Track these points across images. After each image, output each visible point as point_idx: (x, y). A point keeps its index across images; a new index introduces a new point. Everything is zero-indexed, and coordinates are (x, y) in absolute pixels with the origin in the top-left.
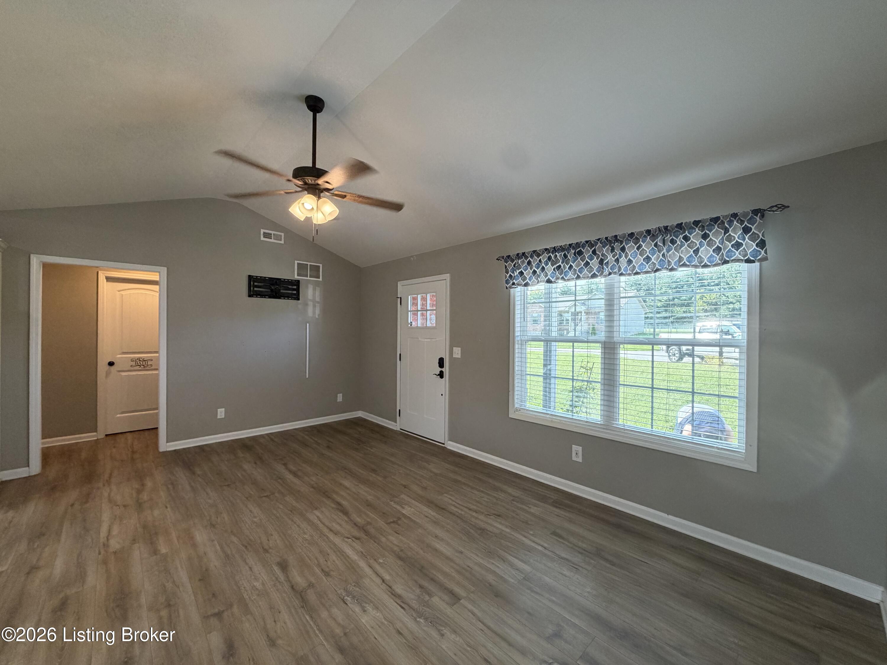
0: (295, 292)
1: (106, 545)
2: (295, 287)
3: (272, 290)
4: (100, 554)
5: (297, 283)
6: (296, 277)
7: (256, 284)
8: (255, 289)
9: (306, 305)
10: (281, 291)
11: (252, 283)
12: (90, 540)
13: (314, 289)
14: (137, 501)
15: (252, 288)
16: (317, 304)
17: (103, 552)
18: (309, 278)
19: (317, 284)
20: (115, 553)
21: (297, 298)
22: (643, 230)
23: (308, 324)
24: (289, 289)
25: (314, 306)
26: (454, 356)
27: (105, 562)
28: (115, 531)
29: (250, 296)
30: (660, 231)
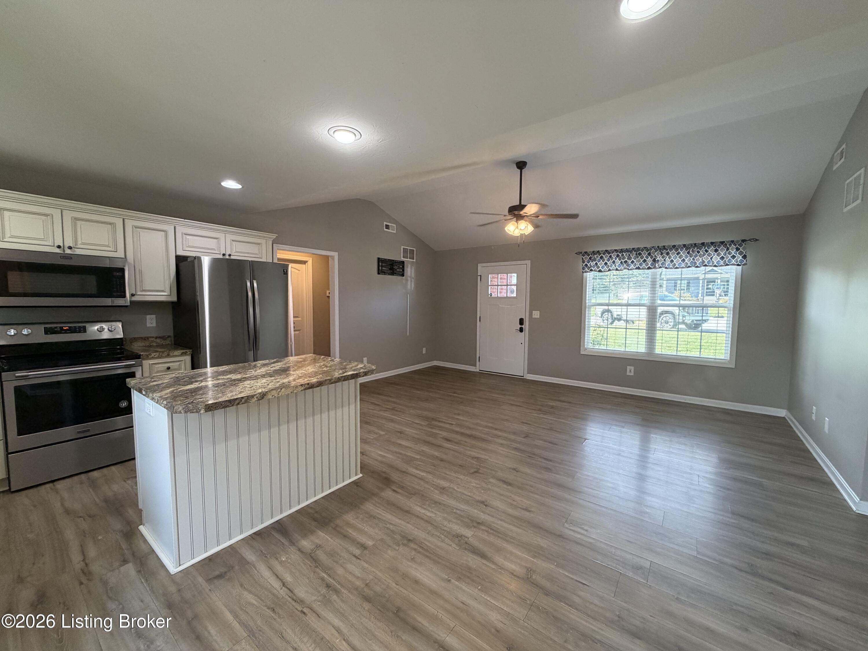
0: (403, 270)
2: (402, 267)
5: (403, 263)
6: (403, 259)
7: (383, 264)
8: (382, 268)
9: (407, 280)
10: (395, 270)
13: (411, 269)
15: (378, 267)
16: (413, 280)
18: (409, 260)
19: (413, 264)
21: (404, 275)
22: (681, 244)
23: (408, 295)
26: (533, 317)
29: (379, 273)
30: (691, 245)
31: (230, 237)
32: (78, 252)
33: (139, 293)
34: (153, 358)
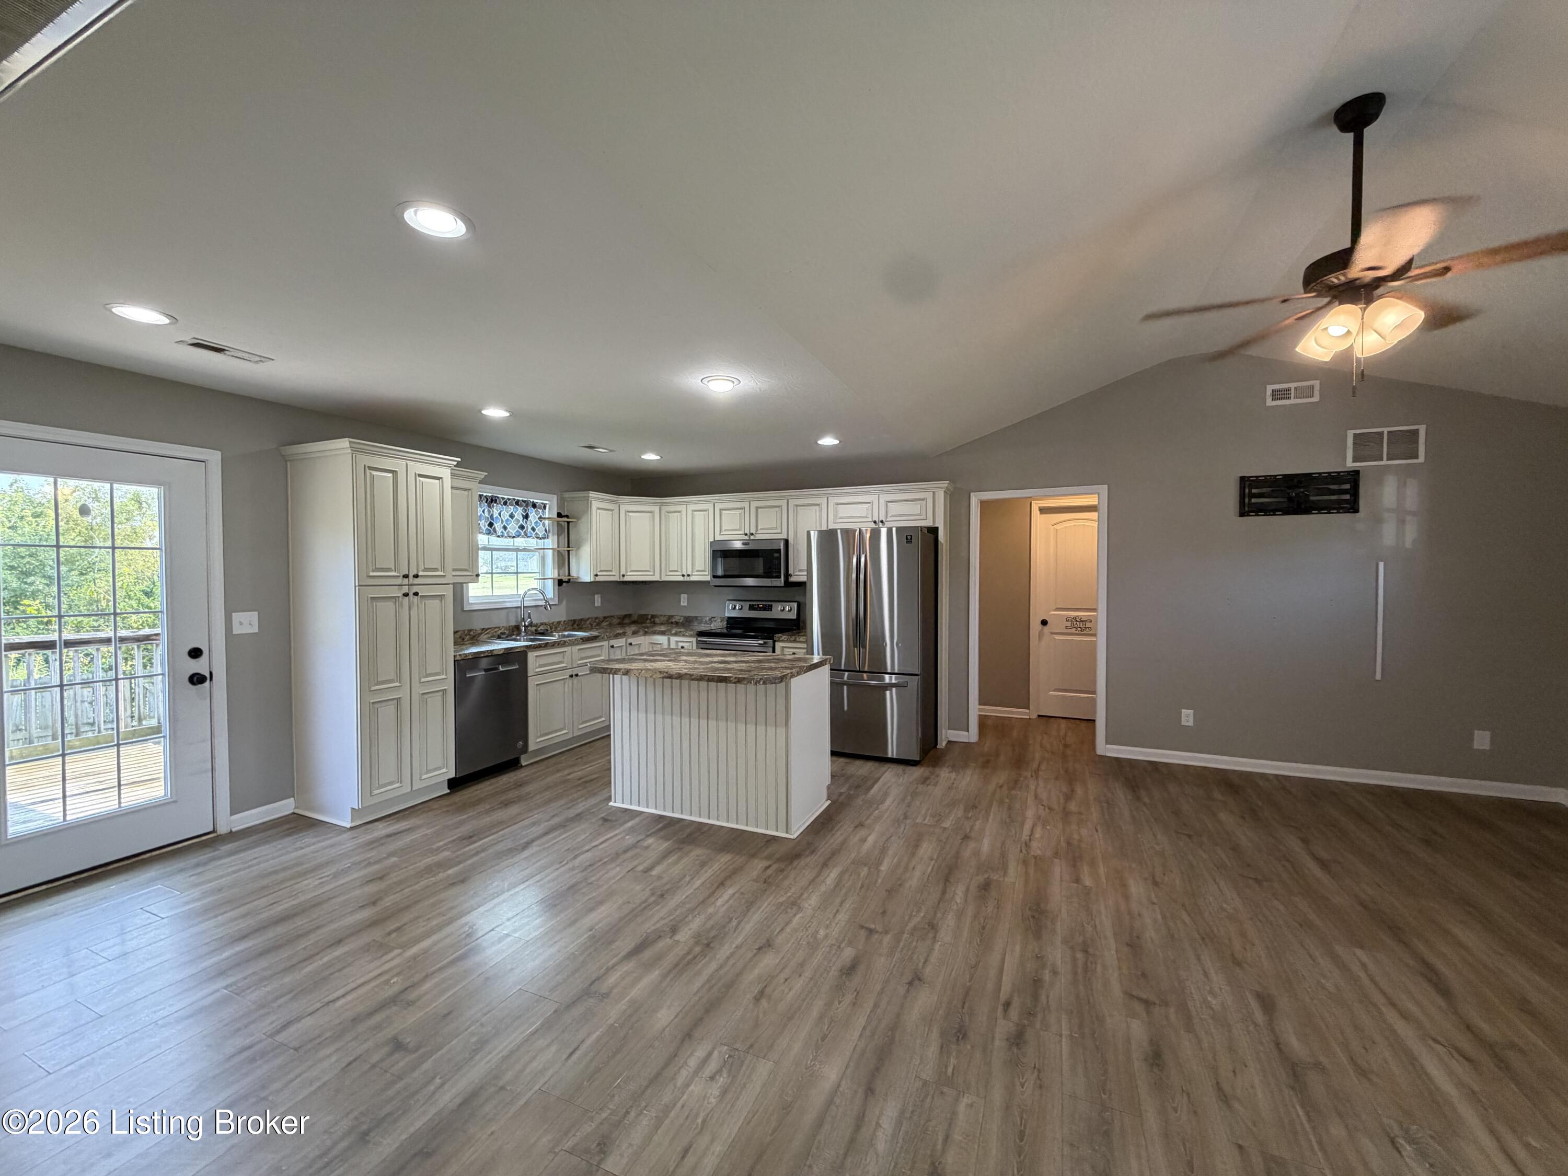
0: (1347, 497)
1: (1027, 845)
2: (1347, 486)
3: (1290, 499)
4: (1021, 851)
5: (1354, 476)
6: (1350, 464)
7: (1254, 491)
8: (1253, 500)
9: (1378, 520)
10: (1312, 498)
11: (1247, 491)
12: (1014, 832)
13: (1402, 485)
14: (1064, 808)
15: (1247, 500)
16: (1409, 518)
17: (1024, 851)
18: (1384, 462)
19: (1409, 472)
20: (1035, 857)
21: (1353, 508)
23: (1381, 565)
24: (1333, 492)
25: (1402, 522)
27: (1025, 863)
28: (1038, 833)
29: (1242, 514)
31: (885, 497)
32: (758, 537)
33: (796, 573)
34: (783, 641)
